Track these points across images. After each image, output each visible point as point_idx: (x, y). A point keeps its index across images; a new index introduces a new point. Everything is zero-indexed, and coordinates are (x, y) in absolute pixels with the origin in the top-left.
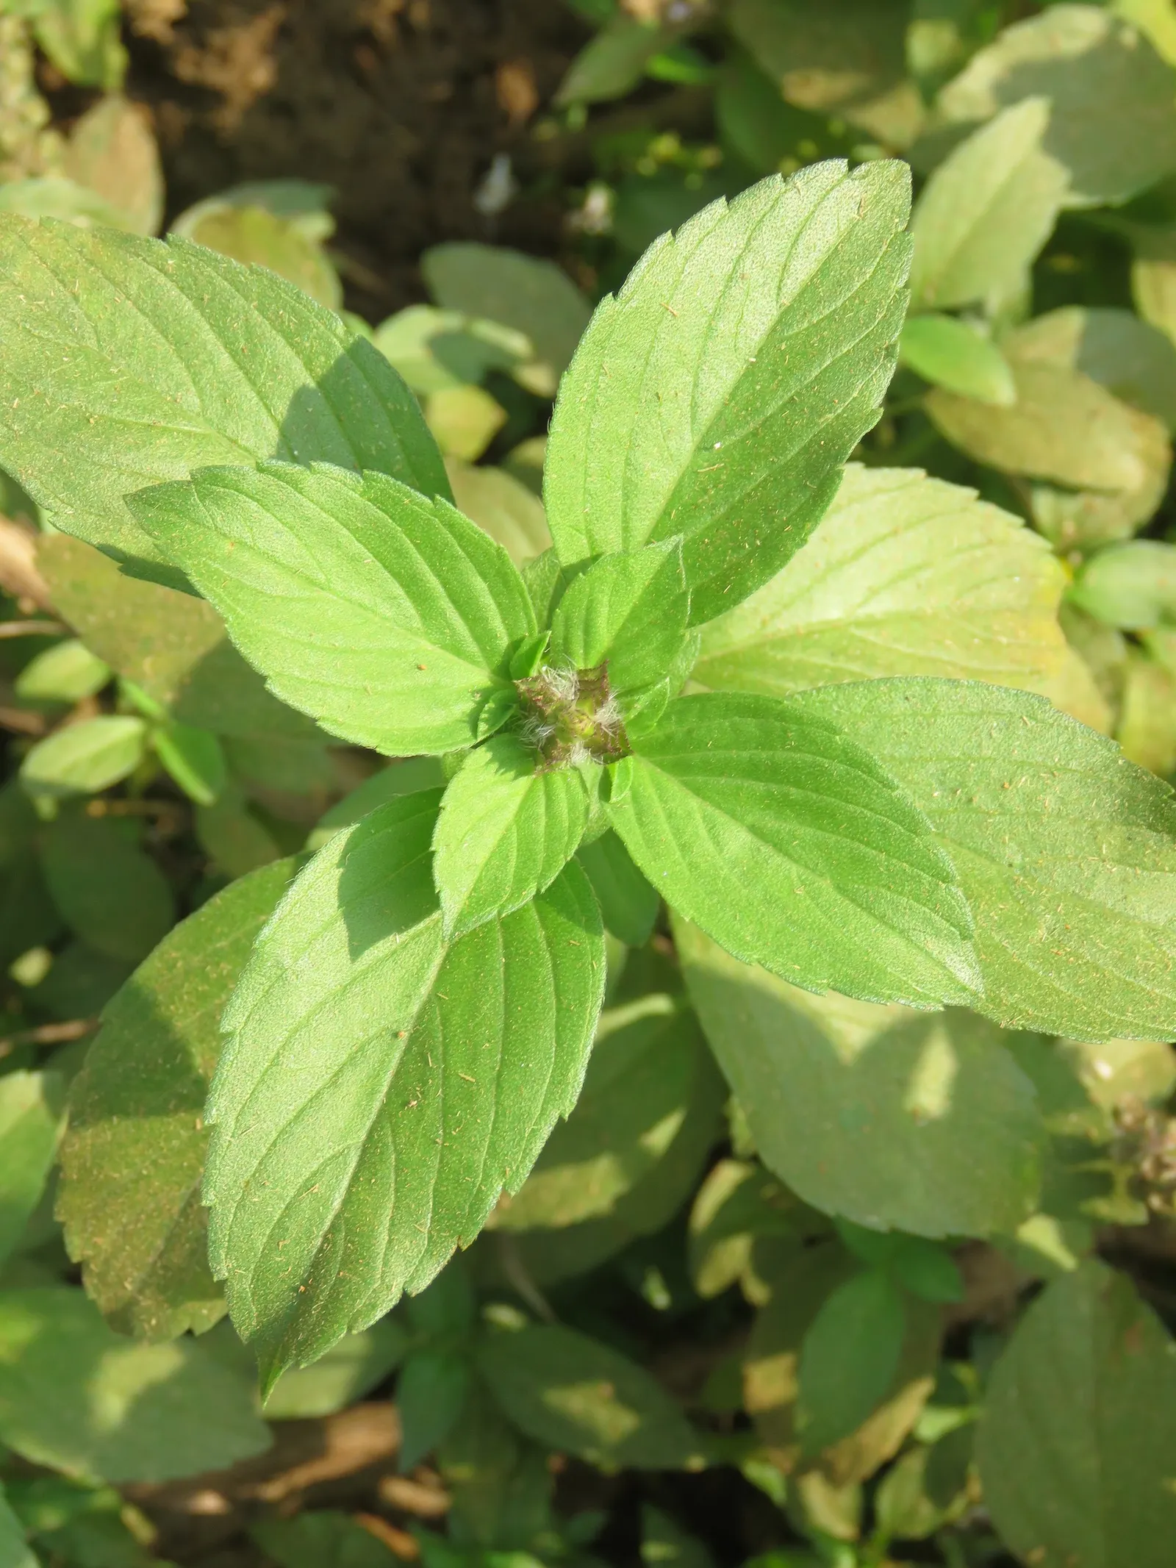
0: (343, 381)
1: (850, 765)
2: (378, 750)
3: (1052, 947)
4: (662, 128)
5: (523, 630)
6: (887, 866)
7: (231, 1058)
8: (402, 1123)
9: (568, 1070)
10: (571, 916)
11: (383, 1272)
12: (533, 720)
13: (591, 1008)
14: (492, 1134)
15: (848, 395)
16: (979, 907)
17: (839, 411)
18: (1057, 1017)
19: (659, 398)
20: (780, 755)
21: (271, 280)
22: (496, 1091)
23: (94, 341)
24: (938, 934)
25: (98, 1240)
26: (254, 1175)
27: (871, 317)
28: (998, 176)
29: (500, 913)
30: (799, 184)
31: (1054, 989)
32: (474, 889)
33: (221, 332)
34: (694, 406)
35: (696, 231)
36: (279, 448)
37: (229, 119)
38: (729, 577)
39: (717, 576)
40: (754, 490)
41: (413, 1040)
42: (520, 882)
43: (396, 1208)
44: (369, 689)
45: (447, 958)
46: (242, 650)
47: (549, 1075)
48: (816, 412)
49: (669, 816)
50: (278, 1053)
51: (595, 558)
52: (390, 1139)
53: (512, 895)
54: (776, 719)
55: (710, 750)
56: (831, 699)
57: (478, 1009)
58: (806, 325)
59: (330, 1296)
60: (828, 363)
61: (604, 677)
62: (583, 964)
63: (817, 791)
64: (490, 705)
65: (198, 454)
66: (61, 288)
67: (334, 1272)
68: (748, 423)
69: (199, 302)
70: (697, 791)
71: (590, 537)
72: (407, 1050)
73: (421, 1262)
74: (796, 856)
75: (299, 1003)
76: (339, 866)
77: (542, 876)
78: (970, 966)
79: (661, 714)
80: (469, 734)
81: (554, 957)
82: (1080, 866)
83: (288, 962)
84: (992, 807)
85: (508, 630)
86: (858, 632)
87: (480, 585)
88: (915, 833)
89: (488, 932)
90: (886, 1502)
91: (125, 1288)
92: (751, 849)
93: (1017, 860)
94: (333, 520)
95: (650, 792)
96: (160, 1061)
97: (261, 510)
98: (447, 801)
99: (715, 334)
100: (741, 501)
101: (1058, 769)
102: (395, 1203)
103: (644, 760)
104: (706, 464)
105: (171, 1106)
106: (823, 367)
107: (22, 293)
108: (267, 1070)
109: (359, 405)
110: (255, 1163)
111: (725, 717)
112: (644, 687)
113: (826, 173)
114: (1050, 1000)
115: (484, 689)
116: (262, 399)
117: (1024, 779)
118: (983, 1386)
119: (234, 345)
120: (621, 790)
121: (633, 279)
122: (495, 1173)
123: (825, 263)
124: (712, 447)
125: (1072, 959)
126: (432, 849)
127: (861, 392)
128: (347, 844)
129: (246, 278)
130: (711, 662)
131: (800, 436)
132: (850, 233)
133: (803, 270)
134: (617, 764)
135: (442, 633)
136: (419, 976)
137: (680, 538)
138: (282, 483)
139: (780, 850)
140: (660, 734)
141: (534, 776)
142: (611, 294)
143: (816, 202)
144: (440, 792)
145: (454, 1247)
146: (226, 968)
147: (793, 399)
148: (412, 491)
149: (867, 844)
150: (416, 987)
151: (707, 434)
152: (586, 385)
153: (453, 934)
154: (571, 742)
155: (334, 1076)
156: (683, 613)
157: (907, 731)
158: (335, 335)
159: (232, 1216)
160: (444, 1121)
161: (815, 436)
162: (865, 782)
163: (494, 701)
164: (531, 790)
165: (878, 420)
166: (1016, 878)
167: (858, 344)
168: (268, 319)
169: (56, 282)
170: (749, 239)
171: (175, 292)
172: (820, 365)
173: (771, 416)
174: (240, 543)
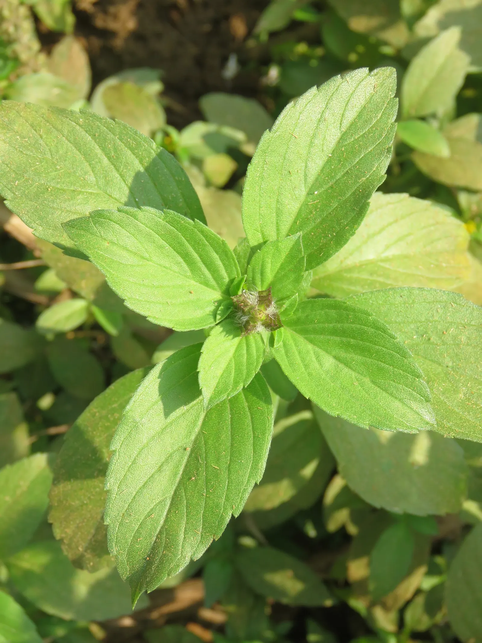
0: (156, 168)
1: (376, 329)
2: (173, 329)
3: (466, 402)
4: (300, 40)
5: (234, 275)
6: (393, 372)
7: (115, 461)
8: (188, 487)
9: (258, 463)
10: (259, 397)
11: (182, 551)
12: (240, 314)
13: (268, 436)
14: (227, 491)
15: (371, 169)
16: (434, 385)
17: (368, 176)
18: (468, 432)
19: (290, 173)
20: (346, 325)
21: (124, 126)
22: (228, 473)
23: (49, 155)
24: (415, 399)
25: (67, 530)
26: (126, 511)
27: (381, 135)
28: (440, 60)
29: (228, 397)
30: (348, 79)
31: (467, 420)
32: (217, 387)
33: (103, 150)
34: (306, 176)
35: (304, 100)
36: (129, 198)
37: (119, 43)
38: (322, 249)
39: (318, 249)
40: (332, 211)
41: (192, 451)
42: (236, 383)
43: (187, 523)
44: (169, 303)
45: (206, 416)
46: (114, 289)
47: (251, 465)
48: (358, 177)
49: (299, 353)
50: (135, 459)
51: (265, 242)
52: (184, 494)
53: (233, 389)
54: (344, 310)
55: (316, 324)
56: (369, 298)
57: (219, 437)
58: (352, 139)
59: (160, 562)
60: (363, 155)
61: (269, 294)
62: (264, 417)
63: (362, 340)
64: (221, 307)
65: (95, 202)
66: (35, 133)
67: (161, 551)
68: (329, 182)
69: (94, 136)
70: (311, 341)
71: (263, 234)
72: (190, 456)
73: (198, 546)
74: (354, 368)
75: (144, 437)
76: (159, 378)
77: (245, 380)
78: (430, 413)
79: (295, 309)
80: (212, 320)
81: (252, 414)
82: (477, 366)
83: (138, 420)
84: (439, 342)
85: (228, 275)
86: (382, 264)
87: (215, 256)
88: (405, 357)
89: (223, 404)
90: (409, 616)
91: (79, 550)
92: (335, 366)
93: (450, 364)
94: (152, 231)
95: (291, 342)
96: (90, 455)
97: (121, 228)
98: (204, 349)
99: (314, 145)
100: (327, 216)
101: (466, 325)
102: (186, 521)
103: (288, 329)
104: (311, 201)
105: (95, 474)
106: (360, 158)
107: (18, 135)
108: (130, 466)
109: (163, 178)
110: (127, 506)
111: (322, 309)
112: (288, 297)
113: (359, 74)
114: (465, 424)
115: (219, 300)
116: (122, 177)
117: (452, 330)
118: (449, 565)
119: (109, 154)
120: (278, 342)
121: (277, 123)
122: (229, 507)
123: (360, 113)
124: (314, 193)
125: (474, 406)
126: (198, 370)
127: (377, 167)
128: (162, 368)
129: (113, 126)
130: (320, 279)
131: (351, 188)
132: (371, 99)
133: (351, 115)
134: (276, 331)
135: (200, 277)
136: (194, 423)
137: (301, 233)
138: (129, 216)
139: (347, 366)
140: (295, 317)
141: (241, 337)
142: (268, 130)
143: (356, 87)
144: (201, 345)
145: (212, 540)
146: (117, 415)
147: (348, 171)
148: (185, 217)
149: (384, 363)
150: (193, 428)
151: (311, 187)
152: (258, 169)
153: (207, 407)
154: (256, 322)
155: (159, 467)
156: (303, 266)
157: (402, 310)
158: (152, 149)
159: (117, 528)
160: (206, 486)
161: (358, 187)
162: (383, 336)
163: (223, 306)
164: (240, 343)
165: (384, 180)
166: (450, 372)
167: (375, 147)
168: (123, 143)
169: (33, 130)
170: (327, 103)
171: (84, 133)
172: (359, 157)
173: (339, 179)
174: (112, 242)
